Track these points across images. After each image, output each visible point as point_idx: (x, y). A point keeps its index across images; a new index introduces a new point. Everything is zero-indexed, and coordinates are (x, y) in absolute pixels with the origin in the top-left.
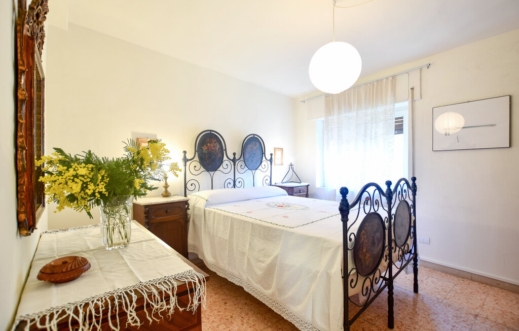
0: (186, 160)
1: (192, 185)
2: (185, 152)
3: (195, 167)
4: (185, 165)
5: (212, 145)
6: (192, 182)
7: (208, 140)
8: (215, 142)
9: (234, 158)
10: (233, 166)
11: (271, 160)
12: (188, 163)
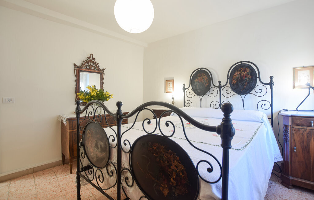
0: (184, 89)
1: (188, 104)
2: (184, 85)
3: (190, 93)
4: (184, 92)
5: (201, 78)
6: (189, 102)
7: (199, 75)
8: (204, 76)
9: (220, 85)
10: (219, 92)
11: (271, 84)
12: (186, 91)
